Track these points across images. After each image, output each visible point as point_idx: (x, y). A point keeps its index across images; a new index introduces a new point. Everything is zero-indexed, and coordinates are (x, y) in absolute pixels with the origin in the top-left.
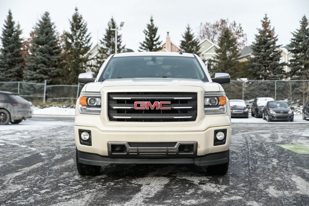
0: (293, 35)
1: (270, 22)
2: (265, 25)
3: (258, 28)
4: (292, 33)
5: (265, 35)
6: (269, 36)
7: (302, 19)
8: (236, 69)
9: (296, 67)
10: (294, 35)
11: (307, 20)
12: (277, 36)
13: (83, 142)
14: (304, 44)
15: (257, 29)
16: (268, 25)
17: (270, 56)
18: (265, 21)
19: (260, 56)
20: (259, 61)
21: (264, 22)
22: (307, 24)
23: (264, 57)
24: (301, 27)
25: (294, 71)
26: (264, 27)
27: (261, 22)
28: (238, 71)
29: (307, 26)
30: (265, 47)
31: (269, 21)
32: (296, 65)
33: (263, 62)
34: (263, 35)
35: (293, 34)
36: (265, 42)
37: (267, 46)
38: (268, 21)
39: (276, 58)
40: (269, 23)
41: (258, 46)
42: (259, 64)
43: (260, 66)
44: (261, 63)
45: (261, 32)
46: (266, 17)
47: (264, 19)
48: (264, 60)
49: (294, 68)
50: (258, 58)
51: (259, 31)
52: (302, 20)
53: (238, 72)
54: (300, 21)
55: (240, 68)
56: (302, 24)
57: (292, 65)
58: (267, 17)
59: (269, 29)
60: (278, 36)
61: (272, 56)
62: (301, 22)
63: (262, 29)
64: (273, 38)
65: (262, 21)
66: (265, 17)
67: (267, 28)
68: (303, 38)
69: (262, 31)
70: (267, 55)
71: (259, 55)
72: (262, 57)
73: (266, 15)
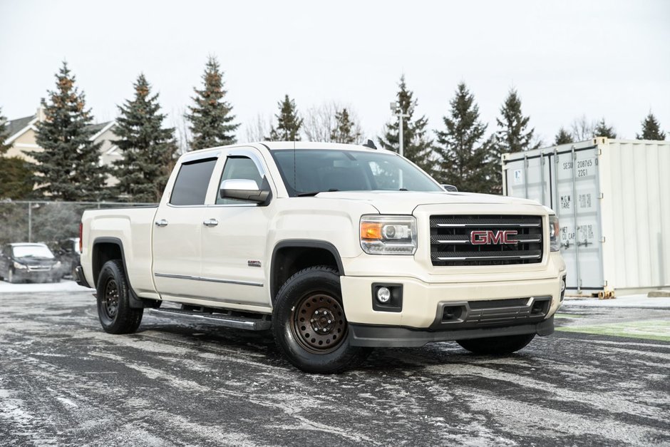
0: (121, 111)
1: (75, 79)
2: (64, 84)
3: (50, 91)
4: (118, 107)
5: (65, 107)
6: (75, 109)
7: (138, 81)
8: (5, 176)
9: (133, 176)
10: (123, 112)
11: (147, 85)
12: (89, 111)
13: (378, 305)
14: (146, 131)
15: (48, 91)
16: (71, 86)
17: (78, 151)
18: (63, 75)
19: (56, 150)
20: (54, 161)
21: (61, 79)
22: (147, 91)
23: (65, 153)
24: (136, 96)
25: (126, 184)
26: (62, 88)
27: (56, 78)
28: (11, 181)
29: (147, 95)
30: (68, 132)
31: (74, 77)
32: (130, 172)
33: (64, 162)
34: (61, 106)
35: (122, 109)
36: (66, 121)
37: (71, 130)
38: (69, 78)
39: (91, 156)
40: (72, 81)
41: (52, 128)
42: (57, 168)
43: (58, 171)
44: (59, 164)
45: (55, 99)
46: (65, 68)
47: (62, 72)
48: (66, 158)
49: (127, 179)
50: (53, 154)
51: (51, 96)
52: (137, 83)
53: (9, 183)
54: (135, 84)
55: (12, 175)
56: (138, 90)
57: (121, 172)
58: (68, 69)
59: (72, 94)
60: (92, 111)
61: (81, 150)
62: (136, 86)
63: (59, 92)
64: (82, 114)
65: (56, 75)
66: (63, 68)
67: (69, 93)
68: (142, 118)
69: (57, 97)
70: (71, 150)
71: (55, 148)
72: (61, 152)
73: (65, 64)
